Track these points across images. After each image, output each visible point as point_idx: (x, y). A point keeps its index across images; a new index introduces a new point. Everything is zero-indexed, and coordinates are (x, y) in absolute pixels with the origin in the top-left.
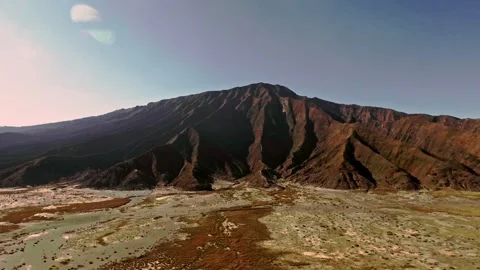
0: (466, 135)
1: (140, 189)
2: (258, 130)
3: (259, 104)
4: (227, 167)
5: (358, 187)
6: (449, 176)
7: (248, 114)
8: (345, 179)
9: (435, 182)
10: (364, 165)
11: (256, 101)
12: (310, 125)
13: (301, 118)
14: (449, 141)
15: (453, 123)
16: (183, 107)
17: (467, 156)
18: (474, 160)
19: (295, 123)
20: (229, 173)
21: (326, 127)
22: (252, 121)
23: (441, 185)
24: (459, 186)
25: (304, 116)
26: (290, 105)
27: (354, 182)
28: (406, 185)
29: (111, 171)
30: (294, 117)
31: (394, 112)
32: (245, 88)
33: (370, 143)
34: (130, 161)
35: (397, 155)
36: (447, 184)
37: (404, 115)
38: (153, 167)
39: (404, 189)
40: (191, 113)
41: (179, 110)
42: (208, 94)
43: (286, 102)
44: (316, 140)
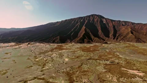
2: (99, 28)
7: (94, 24)
8: (137, 41)
12: (114, 27)
19: (109, 26)
21: (119, 27)
22: (96, 26)
25: (112, 24)
26: (106, 21)
31: (132, 23)
37: (135, 23)
44: (117, 31)
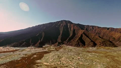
0: (113, 32)
1: (25, 47)
2: (61, 32)
3: (62, 25)
4: (50, 42)
5: (80, 46)
6: (104, 43)
7: (59, 28)
8: (77, 44)
9: (100, 45)
10: (84, 40)
11: (62, 24)
12: (74, 30)
13: (72, 29)
14: (109, 34)
15: (112, 29)
16: (43, 26)
17: (113, 38)
18: (114, 39)
19: (71, 30)
20: (51, 43)
21: (78, 31)
22: (60, 30)
23: (101, 46)
24: (106, 46)
25: (73, 28)
26: (70, 25)
27: (79, 45)
28: (92, 46)
29: (19, 43)
30: (71, 29)
32: (60, 21)
33: (87, 35)
34: (24, 40)
35: (93, 38)
36: (103, 45)
38: (30, 42)
39: (91, 47)
40: (45, 28)
41: (42, 27)
42: (50, 23)
43: (69, 25)
44: (75, 34)
